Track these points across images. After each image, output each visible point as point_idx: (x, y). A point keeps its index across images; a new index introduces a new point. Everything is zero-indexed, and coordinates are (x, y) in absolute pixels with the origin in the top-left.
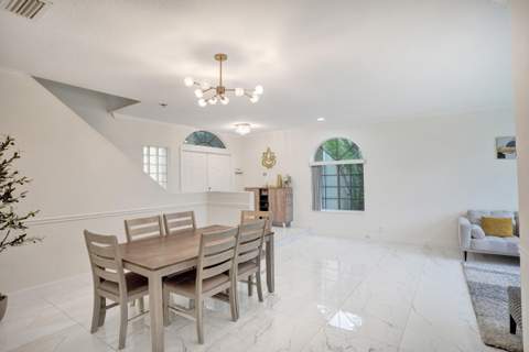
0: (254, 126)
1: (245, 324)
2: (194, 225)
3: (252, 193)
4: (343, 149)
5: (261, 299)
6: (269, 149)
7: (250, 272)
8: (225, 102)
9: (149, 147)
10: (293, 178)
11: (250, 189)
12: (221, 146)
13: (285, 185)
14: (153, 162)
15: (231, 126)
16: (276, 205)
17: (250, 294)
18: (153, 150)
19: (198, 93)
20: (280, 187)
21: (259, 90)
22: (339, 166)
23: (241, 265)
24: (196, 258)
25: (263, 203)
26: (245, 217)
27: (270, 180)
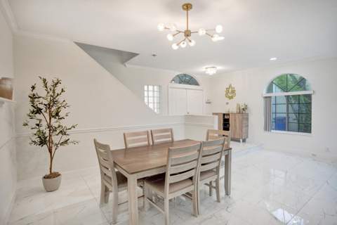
0: (219, 68)
1: (205, 220)
2: (172, 138)
3: (217, 116)
4: (291, 84)
5: (218, 201)
6: (230, 86)
7: (211, 178)
8: (192, 44)
9: (148, 86)
10: (249, 106)
11: (216, 114)
12: (197, 84)
13: (243, 112)
14: (151, 96)
15: (202, 69)
16: (235, 126)
17: (210, 195)
18: (151, 88)
19: (170, 38)
20: (240, 113)
21: (219, 29)
22: (288, 97)
23: (202, 173)
24: (165, 166)
25: (226, 124)
26: (210, 134)
27: (231, 107)
